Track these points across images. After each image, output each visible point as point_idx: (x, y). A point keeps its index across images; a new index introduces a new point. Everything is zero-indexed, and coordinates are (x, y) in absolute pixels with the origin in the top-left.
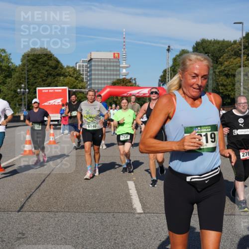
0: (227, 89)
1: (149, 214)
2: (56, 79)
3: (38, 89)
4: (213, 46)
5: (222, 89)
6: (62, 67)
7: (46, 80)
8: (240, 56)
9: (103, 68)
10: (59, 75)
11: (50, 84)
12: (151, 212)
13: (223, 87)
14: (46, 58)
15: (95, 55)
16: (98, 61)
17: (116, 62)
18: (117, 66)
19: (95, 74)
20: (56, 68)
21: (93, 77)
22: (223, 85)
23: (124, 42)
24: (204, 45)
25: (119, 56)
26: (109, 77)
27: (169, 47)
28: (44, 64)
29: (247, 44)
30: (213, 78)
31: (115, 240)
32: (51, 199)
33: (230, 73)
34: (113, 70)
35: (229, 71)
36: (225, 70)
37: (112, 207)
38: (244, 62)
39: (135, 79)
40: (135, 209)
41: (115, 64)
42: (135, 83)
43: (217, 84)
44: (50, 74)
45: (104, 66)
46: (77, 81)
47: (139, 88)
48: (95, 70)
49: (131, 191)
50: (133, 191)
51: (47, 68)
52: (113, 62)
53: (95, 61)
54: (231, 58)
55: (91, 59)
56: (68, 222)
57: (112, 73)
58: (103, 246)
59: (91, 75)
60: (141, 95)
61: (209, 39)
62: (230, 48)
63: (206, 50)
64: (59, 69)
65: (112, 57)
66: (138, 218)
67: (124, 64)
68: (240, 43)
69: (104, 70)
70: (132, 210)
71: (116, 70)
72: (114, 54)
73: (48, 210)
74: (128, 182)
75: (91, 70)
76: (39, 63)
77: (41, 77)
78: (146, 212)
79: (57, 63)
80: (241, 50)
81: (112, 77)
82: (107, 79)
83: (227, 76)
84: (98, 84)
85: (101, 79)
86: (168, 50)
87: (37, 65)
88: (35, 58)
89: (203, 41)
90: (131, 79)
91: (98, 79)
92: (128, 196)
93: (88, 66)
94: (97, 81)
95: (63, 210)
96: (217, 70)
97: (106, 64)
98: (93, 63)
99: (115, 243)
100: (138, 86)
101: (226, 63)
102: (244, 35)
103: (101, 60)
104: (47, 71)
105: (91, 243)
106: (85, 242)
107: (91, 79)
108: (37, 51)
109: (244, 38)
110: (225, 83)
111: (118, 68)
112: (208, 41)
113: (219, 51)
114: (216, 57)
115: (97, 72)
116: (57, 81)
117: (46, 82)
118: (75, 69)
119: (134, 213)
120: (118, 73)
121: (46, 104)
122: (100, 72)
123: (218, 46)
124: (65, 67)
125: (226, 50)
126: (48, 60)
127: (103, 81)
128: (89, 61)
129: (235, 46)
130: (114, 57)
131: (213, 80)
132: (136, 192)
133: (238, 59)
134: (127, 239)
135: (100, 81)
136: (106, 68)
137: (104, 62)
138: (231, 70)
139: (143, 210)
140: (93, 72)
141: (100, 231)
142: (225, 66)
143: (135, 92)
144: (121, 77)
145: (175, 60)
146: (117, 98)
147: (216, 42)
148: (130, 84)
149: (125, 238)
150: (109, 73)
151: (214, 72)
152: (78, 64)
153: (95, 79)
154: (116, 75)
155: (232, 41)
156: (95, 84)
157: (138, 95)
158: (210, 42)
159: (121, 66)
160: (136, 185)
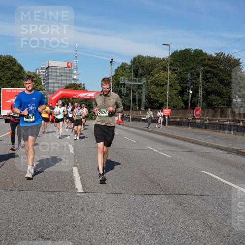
0: (156, 96)
1: (87, 193)
2: (19, 82)
3: (2, 89)
4: (147, 61)
5: (153, 96)
6: (24, 72)
7: (10, 82)
8: (167, 70)
9: (58, 74)
10: (21, 78)
11: (14, 85)
12: (90, 191)
13: (153, 95)
14: (11, 64)
15: (52, 63)
16: (54, 69)
17: (69, 70)
18: (69, 73)
19: (51, 79)
20: (19, 72)
21: (50, 81)
22: (153, 92)
23: (76, 54)
24: (140, 60)
25: (71, 65)
26: (63, 82)
27: (112, 60)
28: (9, 69)
29: (173, 61)
30: (146, 87)
31: (59, 213)
32: (8, 180)
33: (159, 83)
34: (67, 76)
35: (158, 81)
36: (155, 81)
37: (58, 187)
38: (170, 75)
39: (84, 84)
40: (77, 189)
41: (68, 71)
42: (84, 88)
43: (149, 91)
44: (14, 78)
45: (59, 73)
46: (36, 84)
47: (87, 91)
48: (51, 76)
49: (75, 175)
50: (76, 175)
51: (11, 72)
52: (67, 70)
53: (52, 69)
54: (160, 71)
55: (49, 67)
56: (21, 198)
57: (65, 78)
58: (48, 218)
59: (48, 80)
60: (87, 98)
61: (144, 56)
62: (159, 64)
63: (141, 63)
64: (21, 73)
65: (66, 66)
66: (79, 196)
67: (75, 72)
68: (168, 60)
69: (59, 76)
70: (74, 190)
71: (69, 77)
72: (68, 63)
73: (5, 189)
74: (73, 167)
75: (48, 76)
76: (5, 68)
77: (6, 80)
78: (85, 191)
79: (20, 69)
80: (167, 66)
81: (65, 82)
82: (61, 83)
83: (157, 85)
84: (54, 87)
85: (56, 83)
86: (111, 63)
87: (3, 69)
88: (2, 64)
89: (139, 57)
90: (81, 84)
91: (54, 83)
92: (72, 179)
93: (46, 72)
94: (52, 85)
95: (17, 189)
96: (149, 81)
97: (60, 71)
98: (50, 70)
99: (59, 216)
100: (86, 90)
101: (156, 75)
102: (171, 54)
103: (57, 68)
104: (11, 74)
105: (39, 215)
106: (34, 215)
107: (48, 83)
108: (4, 58)
109: (170, 56)
110: (155, 91)
111: (71, 75)
112: (143, 57)
113: (152, 65)
114: (148, 70)
115: (53, 78)
116: (19, 83)
117: (10, 84)
118: (35, 74)
119: (76, 192)
120: (70, 79)
121: (9, 101)
122: (55, 78)
123: (151, 61)
124: (27, 72)
125: (157, 65)
126: (13, 65)
127: (57, 85)
128: (47, 68)
129: (164, 62)
130: (68, 65)
131: (146, 88)
132: (79, 175)
133: (166, 72)
134: (68, 213)
135: (55, 85)
136: (61, 75)
137: (59, 69)
138: (160, 81)
139: (83, 190)
140: (50, 77)
141: (47, 206)
142: (155, 77)
143: (83, 95)
144: (73, 82)
145: (116, 70)
146: (69, 99)
147: (150, 58)
148: (80, 89)
149: (67, 211)
150: (63, 78)
151: (147, 82)
152: (37, 70)
153: (51, 83)
154: (69, 80)
155: (162, 59)
156: (51, 87)
157: (85, 97)
158: (145, 58)
159: (73, 73)
160: (79, 170)
